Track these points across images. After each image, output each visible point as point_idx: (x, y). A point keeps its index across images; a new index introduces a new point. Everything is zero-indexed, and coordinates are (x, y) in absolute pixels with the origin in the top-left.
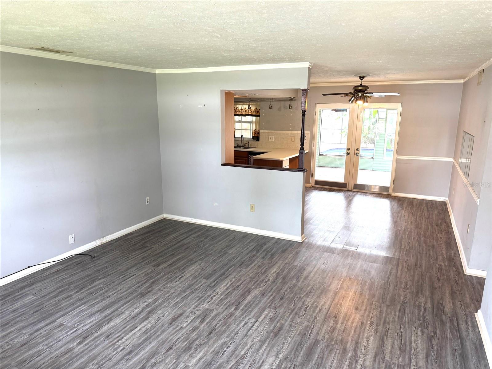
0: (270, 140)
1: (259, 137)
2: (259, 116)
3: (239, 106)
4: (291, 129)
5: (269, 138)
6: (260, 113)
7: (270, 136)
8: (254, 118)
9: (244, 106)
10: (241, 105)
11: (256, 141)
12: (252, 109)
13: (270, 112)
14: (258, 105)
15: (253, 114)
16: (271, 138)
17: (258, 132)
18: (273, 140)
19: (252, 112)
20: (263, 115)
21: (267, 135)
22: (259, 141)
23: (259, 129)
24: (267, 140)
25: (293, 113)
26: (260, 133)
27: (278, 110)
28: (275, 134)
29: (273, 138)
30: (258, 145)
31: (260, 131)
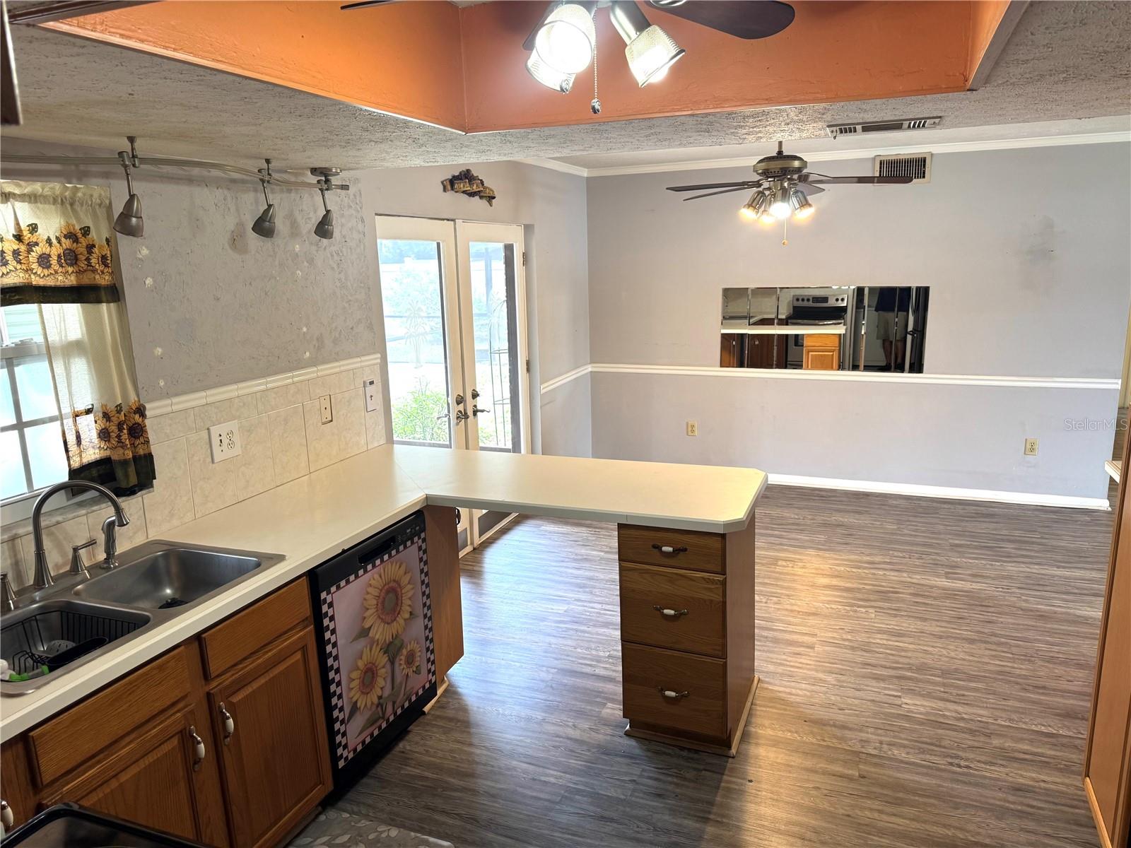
0: (224, 456)
1: (149, 458)
2: (114, 293)
4: (308, 355)
5: (215, 442)
6: (113, 274)
7: (215, 431)
11: (129, 498)
12: (47, 242)
13: (189, 262)
14: (94, 201)
15: (62, 284)
16: (226, 441)
17: (136, 424)
18: (237, 450)
19: (49, 267)
20: (147, 282)
21: (197, 422)
22: (151, 489)
23: (136, 399)
24: (202, 460)
25: (305, 263)
26: (147, 422)
27: (231, 248)
28: (241, 404)
29: (236, 438)
30: (150, 522)
31: (148, 413)
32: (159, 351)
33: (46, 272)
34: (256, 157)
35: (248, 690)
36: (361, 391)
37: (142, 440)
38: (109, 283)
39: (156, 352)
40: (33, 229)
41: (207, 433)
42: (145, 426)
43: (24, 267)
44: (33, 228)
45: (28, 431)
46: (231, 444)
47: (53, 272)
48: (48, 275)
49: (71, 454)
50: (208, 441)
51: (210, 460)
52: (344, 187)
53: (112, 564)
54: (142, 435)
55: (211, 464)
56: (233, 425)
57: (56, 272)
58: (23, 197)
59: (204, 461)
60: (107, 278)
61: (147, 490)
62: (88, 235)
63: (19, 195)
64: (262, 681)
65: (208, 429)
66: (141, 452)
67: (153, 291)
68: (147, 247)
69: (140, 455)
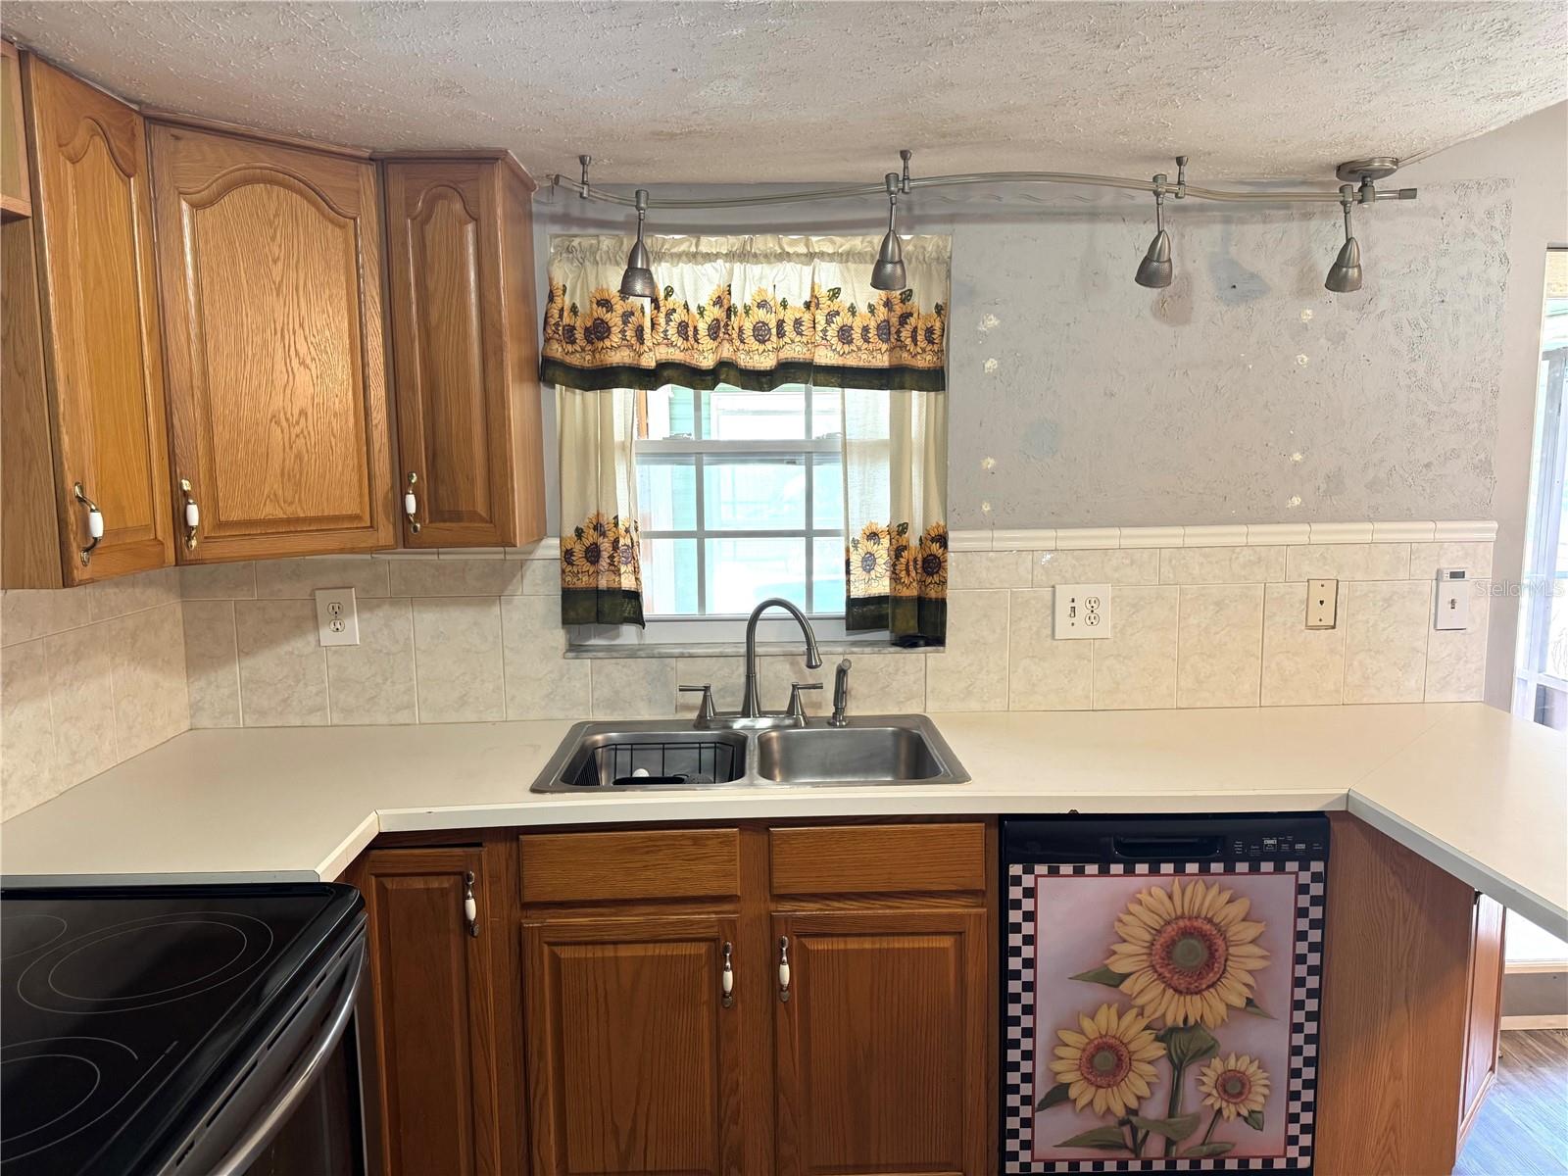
0: (1074, 633)
1: (941, 604)
2: (934, 380)
3: (686, 269)
4: (1296, 501)
5: (1063, 608)
6: (941, 353)
7: (1064, 593)
8: (871, 407)
9: (756, 270)
10: (709, 257)
11: (905, 651)
12: (849, 311)
13: (1068, 337)
14: (927, 255)
15: (867, 364)
16: (1083, 611)
17: (931, 555)
18: (1104, 629)
19: (850, 342)
20: (988, 365)
21: (1035, 573)
22: (941, 648)
23: (942, 523)
24: (1035, 629)
25: (1323, 341)
26: (951, 557)
27: (1155, 315)
28: (1128, 561)
29: (1105, 611)
30: (932, 692)
31: (950, 544)
32: (990, 463)
33: (847, 348)
34: (1154, 157)
35: (839, 945)
36: (1428, 587)
37: (936, 578)
38: (932, 365)
39: (984, 464)
40: (834, 295)
41: (1050, 594)
42: (946, 561)
43: (804, 339)
44: (835, 293)
45: (817, 541)
46: (1093, 618)
47: (855, 349)
48: (849, 353)
49: (852, 578)
50: (1050, 603)
51: (1050, 633)
52: (1409, 194)
53: (840, 721)
54: (937, 572)
55: (1049, 640)
56: (1105, 592)
57: (859, 349)
58: (831, 257)
59: (1038, 633)
60: (929, 358)
61: (934, 648)
62: (909, 300)
63: (829, 254)
64: (867, 944)
65: (1053, 587)
66: (933, 594)
67: (995, 378)
68: (997, 316)
69: (931, 599)
